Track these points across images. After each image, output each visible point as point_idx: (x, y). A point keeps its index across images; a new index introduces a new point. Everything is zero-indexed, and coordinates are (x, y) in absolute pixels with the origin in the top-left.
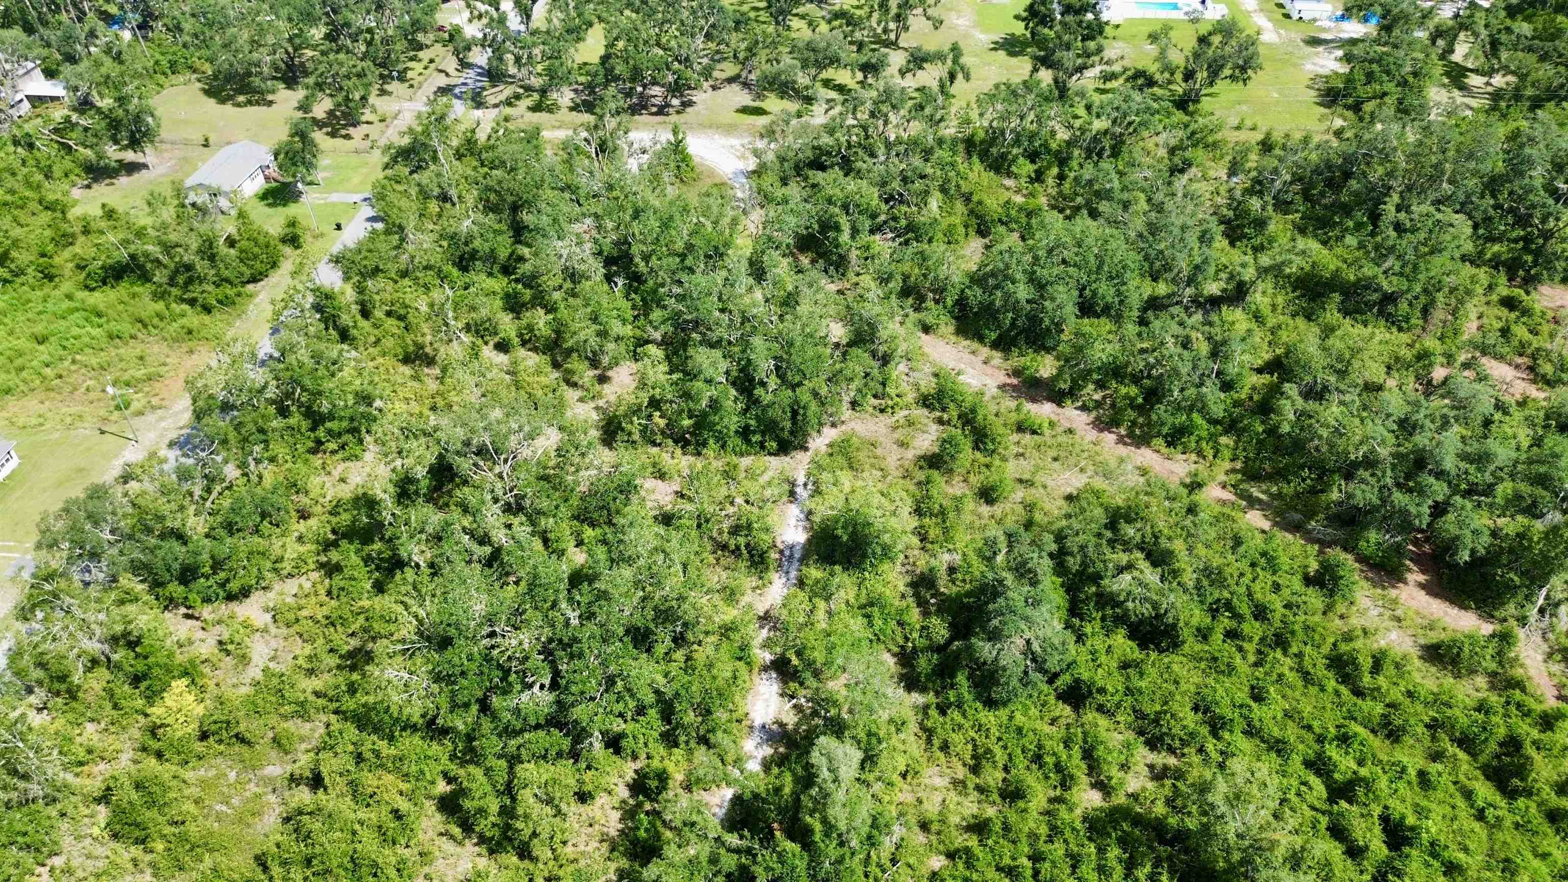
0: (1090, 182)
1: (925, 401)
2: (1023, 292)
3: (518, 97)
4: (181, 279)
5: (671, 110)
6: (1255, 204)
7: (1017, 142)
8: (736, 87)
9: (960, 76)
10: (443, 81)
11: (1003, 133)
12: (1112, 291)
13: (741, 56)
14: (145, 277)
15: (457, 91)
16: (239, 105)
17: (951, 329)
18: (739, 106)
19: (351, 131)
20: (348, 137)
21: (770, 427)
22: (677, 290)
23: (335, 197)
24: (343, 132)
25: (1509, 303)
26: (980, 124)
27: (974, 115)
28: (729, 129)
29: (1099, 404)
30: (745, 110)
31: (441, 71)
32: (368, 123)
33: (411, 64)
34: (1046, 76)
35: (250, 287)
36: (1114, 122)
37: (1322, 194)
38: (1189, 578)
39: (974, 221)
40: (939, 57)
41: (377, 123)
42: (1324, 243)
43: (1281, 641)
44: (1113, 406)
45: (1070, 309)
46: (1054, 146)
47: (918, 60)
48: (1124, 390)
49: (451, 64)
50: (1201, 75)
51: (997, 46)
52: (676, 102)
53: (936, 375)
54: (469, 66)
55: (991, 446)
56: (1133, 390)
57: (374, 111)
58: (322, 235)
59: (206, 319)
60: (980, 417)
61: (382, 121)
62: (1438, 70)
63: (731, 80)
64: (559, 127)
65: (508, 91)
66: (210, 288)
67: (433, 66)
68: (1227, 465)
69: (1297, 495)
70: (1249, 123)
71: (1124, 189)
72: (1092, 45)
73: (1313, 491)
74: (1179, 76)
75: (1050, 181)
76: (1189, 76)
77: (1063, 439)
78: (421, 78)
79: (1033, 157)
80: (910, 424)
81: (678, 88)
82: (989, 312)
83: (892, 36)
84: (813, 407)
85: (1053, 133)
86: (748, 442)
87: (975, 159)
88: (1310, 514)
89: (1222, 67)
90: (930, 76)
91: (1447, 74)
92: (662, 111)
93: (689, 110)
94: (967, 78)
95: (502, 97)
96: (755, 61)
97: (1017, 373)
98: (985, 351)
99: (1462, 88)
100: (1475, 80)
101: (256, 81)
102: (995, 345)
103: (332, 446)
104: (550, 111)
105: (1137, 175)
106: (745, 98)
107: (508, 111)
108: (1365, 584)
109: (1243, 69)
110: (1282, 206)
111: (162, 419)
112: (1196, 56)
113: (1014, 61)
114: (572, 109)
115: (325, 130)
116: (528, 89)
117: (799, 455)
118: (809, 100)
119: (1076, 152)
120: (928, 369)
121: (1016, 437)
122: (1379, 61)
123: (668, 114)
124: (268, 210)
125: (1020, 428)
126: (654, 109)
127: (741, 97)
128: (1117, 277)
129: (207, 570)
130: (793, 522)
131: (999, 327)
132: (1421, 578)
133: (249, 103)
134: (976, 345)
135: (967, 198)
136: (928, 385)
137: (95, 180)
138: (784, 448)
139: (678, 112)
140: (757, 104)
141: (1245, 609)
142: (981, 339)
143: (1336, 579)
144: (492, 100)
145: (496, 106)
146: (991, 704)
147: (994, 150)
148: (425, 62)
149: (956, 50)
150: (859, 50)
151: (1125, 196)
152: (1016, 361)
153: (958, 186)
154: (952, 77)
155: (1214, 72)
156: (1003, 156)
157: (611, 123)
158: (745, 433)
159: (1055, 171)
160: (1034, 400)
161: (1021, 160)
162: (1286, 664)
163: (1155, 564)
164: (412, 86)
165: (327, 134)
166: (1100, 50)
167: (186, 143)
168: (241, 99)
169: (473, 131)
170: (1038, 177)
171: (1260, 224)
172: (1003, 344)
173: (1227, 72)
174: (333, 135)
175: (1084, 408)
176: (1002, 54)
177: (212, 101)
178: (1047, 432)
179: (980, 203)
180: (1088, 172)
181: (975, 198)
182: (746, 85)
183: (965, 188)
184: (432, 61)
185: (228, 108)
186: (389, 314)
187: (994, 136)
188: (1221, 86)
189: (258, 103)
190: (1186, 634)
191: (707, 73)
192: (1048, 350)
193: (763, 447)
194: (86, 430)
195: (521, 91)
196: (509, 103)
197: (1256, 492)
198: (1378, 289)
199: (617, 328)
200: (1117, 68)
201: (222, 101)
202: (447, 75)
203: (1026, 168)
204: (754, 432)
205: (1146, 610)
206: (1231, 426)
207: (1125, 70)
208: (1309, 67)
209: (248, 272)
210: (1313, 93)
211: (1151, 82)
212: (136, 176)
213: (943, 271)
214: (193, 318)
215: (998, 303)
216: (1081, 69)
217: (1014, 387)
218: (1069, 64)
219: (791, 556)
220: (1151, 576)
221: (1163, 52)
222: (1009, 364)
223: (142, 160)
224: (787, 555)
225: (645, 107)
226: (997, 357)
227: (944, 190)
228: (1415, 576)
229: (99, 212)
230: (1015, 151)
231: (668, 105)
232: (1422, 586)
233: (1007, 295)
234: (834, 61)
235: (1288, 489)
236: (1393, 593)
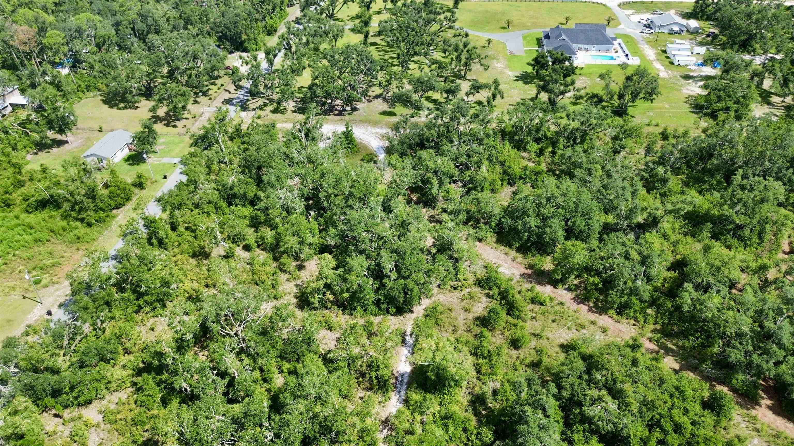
0: (570, 157)
1: (480, 283)
2: (533, 222)
3: (265, 105)
4: (77, 208)
5: (346, 113)
6: (661, 170)
7: (529, 134)
8: (380, 101)
9: (498, 96)
10: (227, 96)
11: (521, 128)
12: (584, 223)
13: (384, 84)
14: (58, 206)
15: (234, 101)
16: (120, 109)
17: (494, 239)
18: (381, 111)
19: (177, 123)
20: (175, 126)
21: (391, 300)
22: (342, 218)
23: (165, 160)
24: (173, 124)
26: (509, 122)
27: (506, 118)
28: (375, 124)
29: (577, 287)
30: (385, 113)
31: (226, 91)
32: (186, 119)
33: (211, 87)
34: (544, 96)
35: (114, 211)
36: (582, 123)
37: (697, 164)
38: (635, 407)
39: (506, 177)
40: (487, 86)
41: (191, 119)
42: (700, 192)
44: (585, 288)
45: (560, 234)
46: (549, 135)
47: (476, 88)
48: (591, 279)
49: (232, 88)
50: (628, 97)
51: (518, 79)
52: (348, 108)
53: (485, 267)
54: (241, 87)
55: (517, 313)
56: (597, 280)
57: (189, 113)
58: (156, 182)
59: (88, 230)
60: (510, 296)
61: (194, 118)
62: (755, 94)
63: (378, 97)
64: (286, 122)
65: (261, 102)
66: (92, 213)
67: (222, 87)
68: (652, 327)
69: (694, 347)
70: (654, 122)
71: (589, 162)
72: (569, 79)
73: (703, 346)
74: (616, 97)
75: (547, 154)
76: (621, 97)
77: (558, 308)
78: (216, 94)
79: (537, 140)
80: (471, 297)
81: (349, 101)
82: (515, 232)
83: (463, 73)
84: (416, 290)
85: (549, 128)
86: (380, 308)
87: (507, 142)
88: (702, 361)
89: (639, 93)
90: (483, 95)
91: (761, 96)
92: (340, 113)
93: (355, 113)
94: (502, 97)
95: (257, 105)
96: (390, 87)
97: (531, 267)
98: (513, 253)
99: (769, 104)
100: (775, 99)
101: (129, 97)
102: (518, 250)
103: (148, 309)
104: (282, 113)
105: (595, 155)
106: (385, 107)
107: (260, 112)
108: (737, 407)
109: (651, 94)
110: (676, 171)
111: (57, 290)
112: (625, 87)
113: (527, 86)
114: (294, 112)
115: (163, 122)
116: (271, 101)
117: (408, 316)
118: (418, 108)
119: (561, 140)
120: (481, 264)
121: (531, 307)
122: (724, 90)
123: (344, 115)
124: (129, 167)
125: (533, 301)
126: (337, 112)
127: (382, 106)
128: (586, 215)
129: (67, 390)
130: (404, 358)
131: (521, 239)
132: (769, 402)
133: (126, 107)
134: (507, 249)
135: (503, 164)
136: (481, 273)
137: (40, 150)
138: (400, 311)
139: (349, 114)
140: (391, 110)
141: (669, 427)
142: (510, 246)
143: (721, 406)
144: (252, 106)
145: (254, 110)
147: (517, 138)
148: (218, 86)
149: (496, 82)
150: (445, 82)
151: (589, 166)
152: (531, 260)
153: (497, 157)
154: (494, 97)
155: (635, 96)
156: (522, 141)
157: (313, 120)
158: (378, 303)
159: (550, 149)
160: (541, 284)
161: (531, 143)
163: (614, 398)
164: (210, 99)
165: (165, 125)
166: (573, 83)
167: (90, 130)
168: (122, 105)
169: (240, 125)
170: (541, 153)
171: (664, 181)
172: (523, 250)
173: (642, 95)
174: (167, 125)
175: (569, 289)
176: (520, 83)
177: (107, 106)
178: (548, 304)
179: (509, 167)
180: (568, 152)
181: (507, 164)
182: (385, 99)
183: (501, 158)
184: (222, 85)
185: (114, 110)
186: (187, 229)
187: (517, 129)
188: (639, 102)
189: (130, 108)
190: (634, 442)
191: (365, 94)
192: (548, 254)
193: (388, 311)
194: (16, 296)
195: (267, 102)
196: (261, 108)
197: (670, 345)
198: (732, 222)
199: (309, 239)
200: (583, 93)
201: (112, 107)
202: (230, 93)
203: (534, 147)
204: (383, 303)
205: (610, 427)
206: (653, 303)
207: (587, 94)
208: (685, 91)
209: (113, 204)
210: (688, 106)
211: (601, 100)
212: (62, 148)
213: (489, 209)
214: (81, 230)
215: (520, 227)
216: (563, 93)
217: (529, 276)
218: (556, 91)
219: (402, 381)
220: (612, 406)
221: (607, 86)
222: (526, 262)
223: (65, 139)
224: (399, 378)
225: (332, 111)
226: (519, 257)
227: (490, 160)
228: (766, 402)
229: (39, 168)
230: (529, 139)
231: (344, 110)
232: (770, 408)
233: (525, 224)
234: (432, 88)
235: (688, 344)
236: (753, 412)
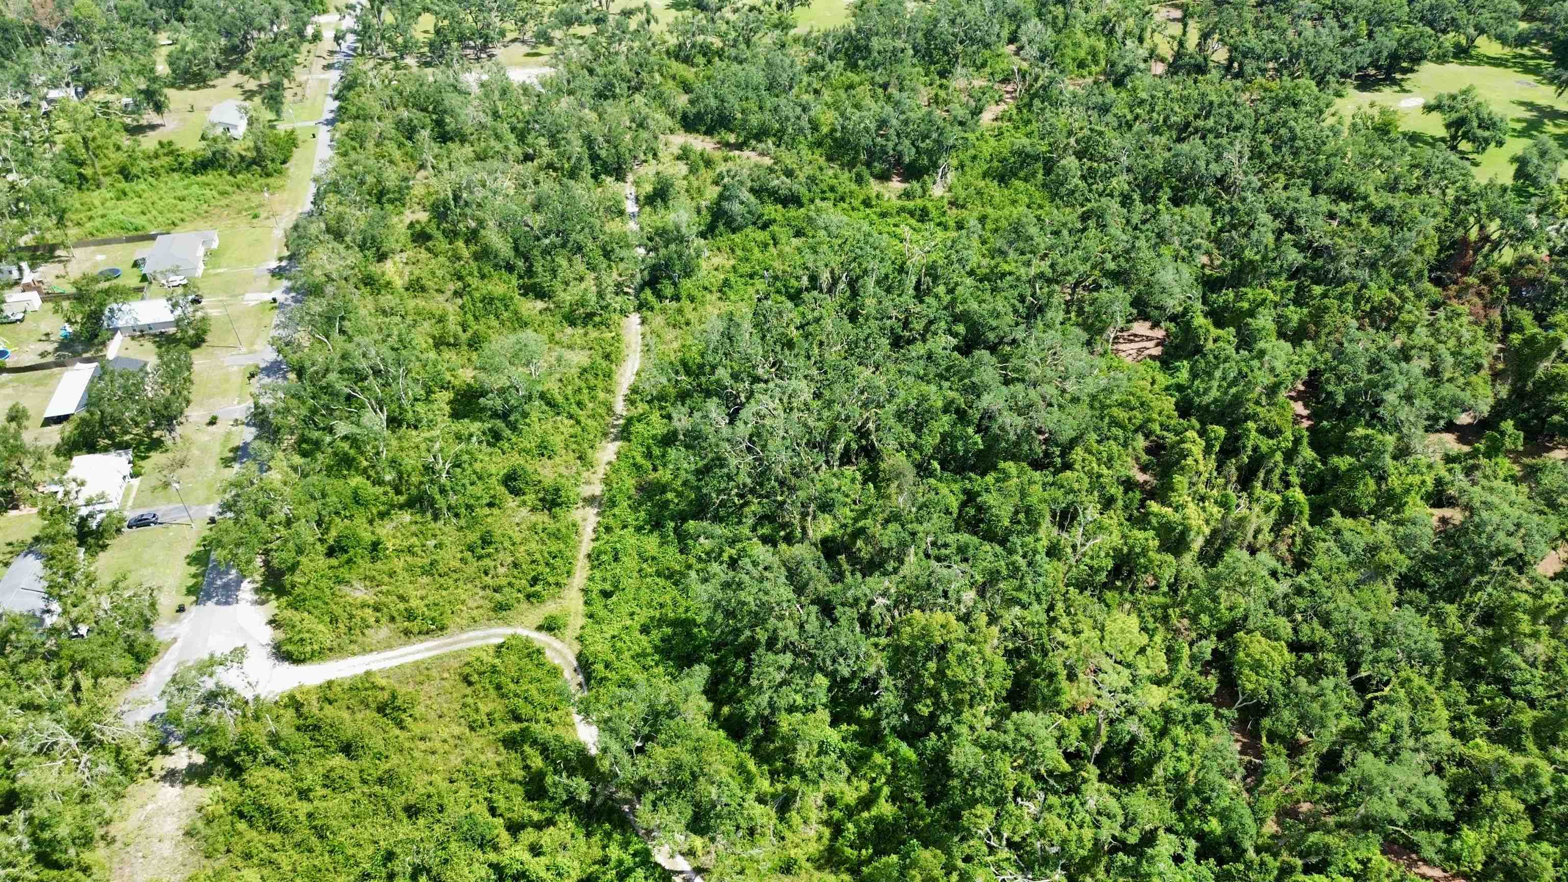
1: (678, 158)
2: (713, 103)
5: (483, 60)
7: (694, 48)
8: (518, 44)
9: (652, 22)
10: (325, 63)
11: (685, 44)
15: (336, 66)
17: (683, 129)
18: (524, 53)
23: (298, 125)
25: (941, 86)
26: (672, 41)
27: (667, 37)
28: (523, 65)
30: (528, 55)
31: (317, 57)
32: (290, 88)
35: (284, 165)
40: (639, 10)
43: (843, 199)
47: (627, 14)
51: (669, 6)
52: (484, 56)
53: (681, 148)
54: (334, 52)
57: (293, 80)
58: (307, 141)
59: (271, 179)
60: (706, 158)
61: (299, 86)
63: (514, 40)
78: (308, 62)
79: (704, 55)
81: (483, 48)
82: (699, 117)
90: (633, 24)
92: (477, 61)
93: (494, 59)
94: (657, 22)
96: (527, 27)
97: (719, 142)
98: (701, 137)
101: (206, 72)
102: (706, 133)
106: (527, 49)
108: (876, 181)
111: (282, 218)
113: (681, 11)
120: (676, 146)
121: (724, 162)
123: (482, 62)
125: (725, 159)
126: (472, 61)
127: (524, 48)
131: (705, 123)
132: (898, 177)
133: (198, 88)
134: (696, 134)
136: (678, 152)
137: (133, 135)
139: (488, 60)
140: (535, 51)
142: (698, 131)
146: (734, 231)
148: (304, 54)
149: (646, 5)
152: (717, 138)
153: (667, 71)
154: (648, 22)
160: (729, 150)
162: (845, 206)
172: (709, 132)
176: (672, 10)
182: (524, 42)
183: (671, 72)
184: (309, 51)
185: (186, 92)
187: (680, 46)
188: (797, 10)
189: (206, 87)
190: (805, 200)
192: (731, 128)
194: (244, 228)
201: (181, 88)
202: (324, 59)
203: (701, 60)
205: (786, 192)
210: (845, 10)
214: (264, 180)
215: (702, 112)
217: (720, 147)
219: (634, 216)
220: (788, 181)
222: (714, 139)
223: (159, 121)
226: (708, 139)
228: (896, 178)
230: (694, 52)
231: (480, 58)
232: (898, 179)
233: (706, 107)
236: (887, 183)
